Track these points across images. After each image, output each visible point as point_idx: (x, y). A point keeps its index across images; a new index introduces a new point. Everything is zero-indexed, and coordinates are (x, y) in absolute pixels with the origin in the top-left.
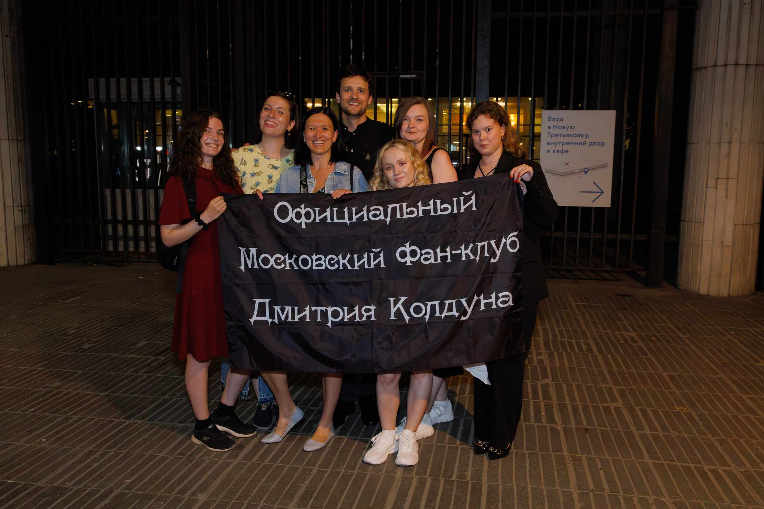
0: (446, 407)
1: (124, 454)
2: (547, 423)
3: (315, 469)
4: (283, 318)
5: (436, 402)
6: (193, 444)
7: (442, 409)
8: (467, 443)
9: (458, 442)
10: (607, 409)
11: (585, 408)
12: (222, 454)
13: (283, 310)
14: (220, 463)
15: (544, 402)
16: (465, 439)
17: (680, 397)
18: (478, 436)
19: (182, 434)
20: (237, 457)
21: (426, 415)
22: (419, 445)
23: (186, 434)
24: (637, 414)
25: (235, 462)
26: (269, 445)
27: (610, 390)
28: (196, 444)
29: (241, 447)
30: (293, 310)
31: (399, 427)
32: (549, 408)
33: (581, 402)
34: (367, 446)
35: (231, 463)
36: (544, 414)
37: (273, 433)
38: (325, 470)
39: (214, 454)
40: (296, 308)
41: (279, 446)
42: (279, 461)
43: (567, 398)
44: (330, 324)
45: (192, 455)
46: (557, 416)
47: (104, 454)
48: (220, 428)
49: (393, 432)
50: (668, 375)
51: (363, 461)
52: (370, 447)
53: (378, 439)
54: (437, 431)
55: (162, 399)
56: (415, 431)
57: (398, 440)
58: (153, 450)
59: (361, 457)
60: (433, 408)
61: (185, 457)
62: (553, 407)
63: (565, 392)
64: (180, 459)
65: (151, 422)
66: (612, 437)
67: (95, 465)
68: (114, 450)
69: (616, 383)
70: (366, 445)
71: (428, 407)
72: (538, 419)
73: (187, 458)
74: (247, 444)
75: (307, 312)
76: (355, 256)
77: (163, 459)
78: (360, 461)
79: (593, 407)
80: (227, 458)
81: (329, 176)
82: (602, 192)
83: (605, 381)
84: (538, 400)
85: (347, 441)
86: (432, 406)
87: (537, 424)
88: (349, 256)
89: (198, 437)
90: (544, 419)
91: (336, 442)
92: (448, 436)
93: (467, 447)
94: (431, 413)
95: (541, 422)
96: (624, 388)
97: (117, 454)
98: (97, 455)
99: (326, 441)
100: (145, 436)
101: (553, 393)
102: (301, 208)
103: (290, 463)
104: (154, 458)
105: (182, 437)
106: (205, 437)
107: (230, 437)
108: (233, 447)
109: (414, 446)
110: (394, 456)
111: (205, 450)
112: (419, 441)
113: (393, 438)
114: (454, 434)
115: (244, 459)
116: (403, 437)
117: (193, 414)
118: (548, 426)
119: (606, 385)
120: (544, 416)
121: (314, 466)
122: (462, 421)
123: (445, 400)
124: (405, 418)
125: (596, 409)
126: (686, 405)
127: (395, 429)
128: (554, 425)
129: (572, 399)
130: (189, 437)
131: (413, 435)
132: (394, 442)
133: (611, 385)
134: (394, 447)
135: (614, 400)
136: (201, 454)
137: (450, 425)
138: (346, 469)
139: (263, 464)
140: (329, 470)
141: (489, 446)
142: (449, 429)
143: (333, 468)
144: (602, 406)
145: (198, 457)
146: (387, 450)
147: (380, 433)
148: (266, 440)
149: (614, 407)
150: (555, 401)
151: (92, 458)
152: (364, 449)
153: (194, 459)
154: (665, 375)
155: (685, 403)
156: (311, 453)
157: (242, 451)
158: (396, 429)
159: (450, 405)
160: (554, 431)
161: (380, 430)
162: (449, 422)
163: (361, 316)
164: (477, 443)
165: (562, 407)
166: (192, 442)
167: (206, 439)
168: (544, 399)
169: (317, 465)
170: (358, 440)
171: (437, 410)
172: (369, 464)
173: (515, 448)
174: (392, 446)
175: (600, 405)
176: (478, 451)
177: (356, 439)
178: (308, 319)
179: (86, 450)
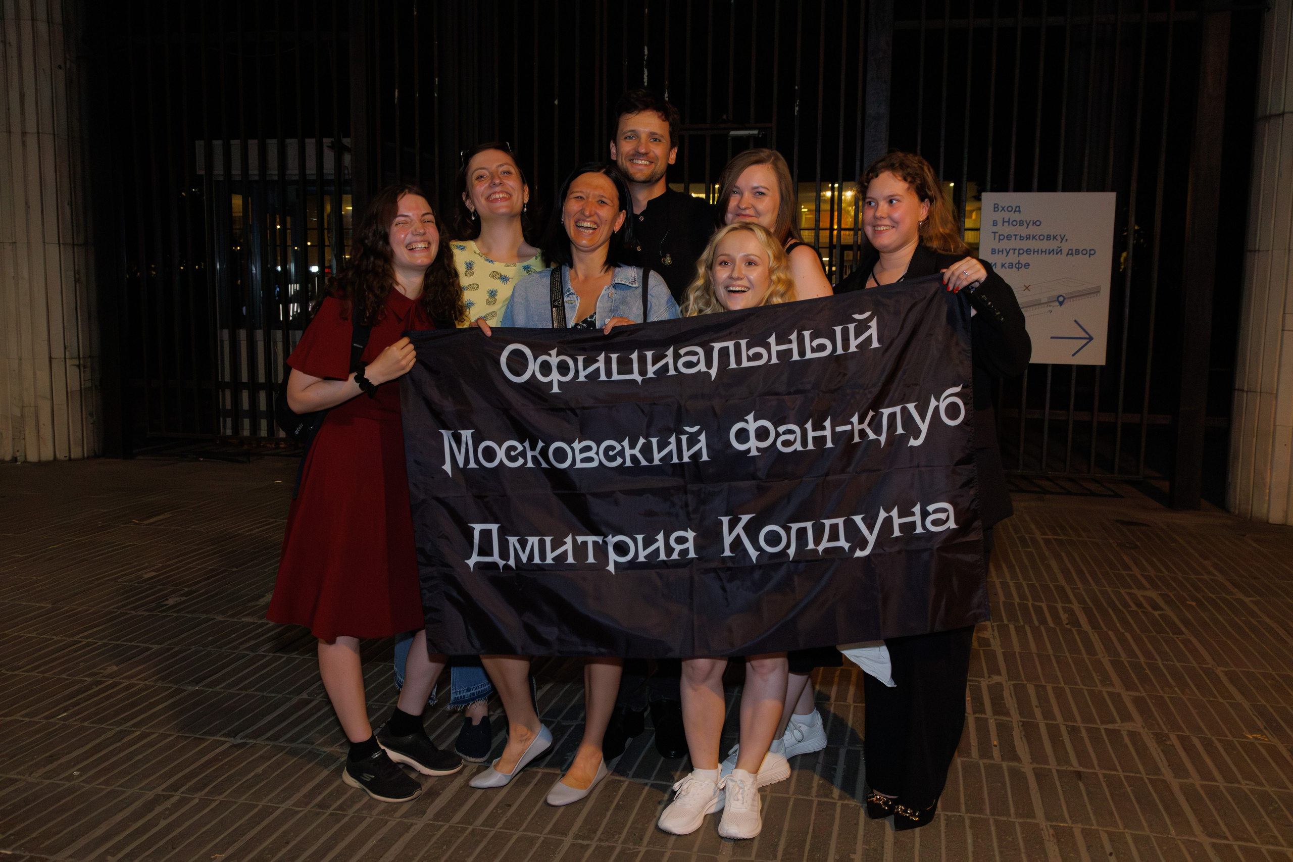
0: (811, 725)
1: (217, 802)
2: (1003, 760)
3: (568, 841)
4: (524, 558)
5: (795, 717)
6: (345, 787)
7: (804, 728)
8: (853, 795)
9: (836, 792)
10: (1114, 734)
11: (1073, 731)
12: (395, 808)
13: (524, 543)
14: (391, 824)
15: (995, 720)
16: (848, 788)
17: (1251, 713)
18: (873, 783)
19: (326, 767)
20: (424, 813)
21: (775, 742)
22: (763, 799)
23: (332, 768)
24: (1173, 745)
25: (419, 824)
26: (483, 790)
27: (1117, 698)
28: (351, 787)
29: (433, 794)
30: (542, 543)
32: (1004, 729)
33: (1065, 721)
34: (666, 797)
35: (412, 825)
36: (995, 743)
37: (492, 768)
38: (585, 842)
39: (381, 807)
40: (548, 540)
41: (504, 792)
42: (500, 824)
43: (1038, 712)
45: (340, 808)
46: (1021, 747)
47: (183, 801)
48: (394, 756)
49: (712, 773)
50: (1226, 673)
51: (657, 827)
52: (671, 800)
53: (685, 787)
55: (296, 699)
56: (756, 772)
57: (724, 789)
58: (270, 796)
59: (655, 820)
60: (788, 728)
61: (329, 811)
62: (1012, 729)
63: (1034, 701)
64: (318, 814)
65: (272, 743)
66: (1129, 790)
67: (163, 823)
68: (200, 794)
69: (1129, 685)
70: (663, 796)
72: (985, 752)
73: (331, 814)
74: (443, 789)
75: (568, 546)
76: (654, 441)
77: (290, 813)
78: (651, 829)
79: (1088, 730)
80: (404, 816)
81: (604, 291)
82: (1091, 339)
83: (1106, 680)
84: (983, 716)
85: (629, 785)
86: (787, 725)
87: (985, 761)
88: (642, 441)
89: (353, 775)
90: (996, 752)
91: (609, 787)
92: (817, 780)
93: (852, 803)
94: (785, 737)
95: (992, 757)
96: (1144, 694)
97: (204, 803)
98: (168, 804)
99: (590, 786)
100: (259, 770)
101: (1010, 702)
102: (550, 355)
103: (523, 828)
104: (272, 813)
105: (326, 773)
106: (365, 775)
107: (413, 776)
108: (416, 794)
109: (753, 800)
110: (715, 818)
111: (366, 799)
112: (762, 790)
113: (714, 785)
114: (828, 775)
115: (437, 816)
116: (734, 784)
118: (1005, 765)
119: (1111, 689)
120: (995, 746)
121: (565, 834)
122: (842, 752)
123: (811, 711)
124: (736, 747)
125: (1093, 734)
126: (1264, 731)
127: (716, 767)
128: (1016, 764)
129: (1048, 714)
130: (338, 773)
131: (751, 780)
132: (715, 793)
133: (1119, 688)
134: (716, 800)
135: (1126, 717)
136: (357, 806)
137: (821, 758)
138: (624, 842)
139: (471, 828)
140: (594, 844)
141: (896, 803)
142: (819, 768)
143: (600, 840)
144: (1105, 729)
145: (351, 812)
146: (703, 808)
147: (690, 774)
148: (481, 782)
149: (1129, 731)
150: (1015, 718)
151: (158, 809)
152: (660, 803)
153: (345, 815)
154: (1219, 671)
155: (1263, 728)
156: (561, 810)
157: (433, 801)
158: (720, 766)
159: (819, 721)
160: (1017, 775)
161: (689, 768)
162: (819, 752)
164: (873, 797)
165: (1030, 729)
166: (343, 781)
167: (368, 777)
168: (996, 713)
169: (571, 834)
170: (649, 785)
171: (796, 732)
172: (668, 834)
173: (944, 809)
174: (711, 800)
175: (1102, 727)
176: (874, 811)
177: (646, 784)
178: (571, 560)
179: (150, 795)
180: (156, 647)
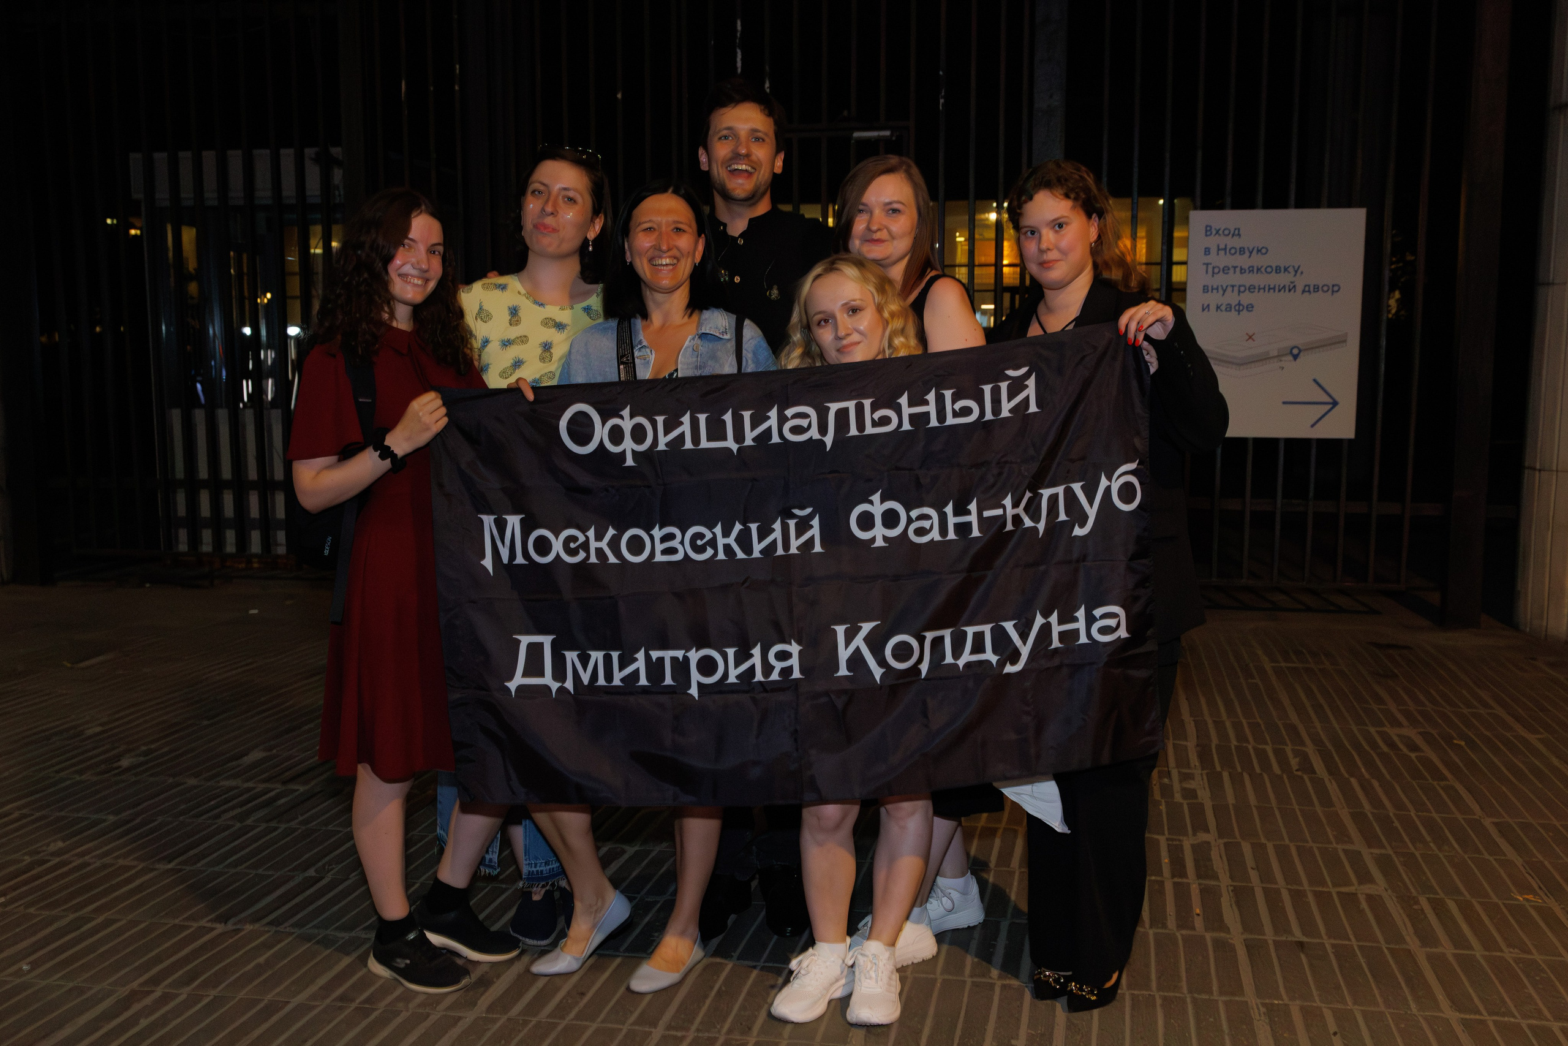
0: (964, 893)
1: (211, 998)
2: (1206, 930)
3: (657, 1033)
4: (586, 678)
5: (940, 880)
6: (373, 977)
7: (955, 895)
8: (1016, 976)
9: (995, 973)
10: (1349, 900)
11: (1298, 896)
12: (439, 999)
13: (584, 660)
14: (433, 1018)
15: (1199, 884)
16: (1010, 967)
17: (1524, 871)
19: (348, 954)
20: (474, 1004)
21: (916, 910)
22: (902, 980)
23: (355, 955)
24: (1422, 910)
25: (469, 1017)
26: (548, 978)
27: (1355, 858)
28: (378, 977)
29: (484, 983)
30: (608, 660)
31: (855, 937)
32: (1210, 896)
33: (1287, 884)
34: (780, 980)
35: (460, 1018)
36: (1198, 911)
37: (558, 949)
38: (679, 1034)
40: (615, 655)
41: (575, 979)
42: (572, 1015)
43: (1254, 875)
44: (694, 691)
45: (368, 1000)
46: (1230, 914)
47: (165, 998)
48: (435, 939)
49: (840, 948)
50: (1496, 825)
51: (770, 1015)
52: (787, 981)
53: (804, 964)
54: (945, 947)
55: (298, 879)
56: (892, 944)
57: (852, 966)
58: (278, 990)
59: (766, 1006)
60: (933, 894)
61: (353, 1005)
62: (1221, 896)
63: (1250, 862)
64: (341, 1008)
65: (274, 929)
66: (1362, 961)
67: (144, 1023)
68: (188, 989)
69: (1371, 840)
70: (777, 980)
71: (923, 892)
72: (1184, 919)
73: (356, 1008)
74: (498, 976)
75: (640, 663)
76: (754, 527)
77: (303, 1009)
78: (762, 1016)
79: (1318, 895)
80: (450, 1008)
81: (687, 343)
82: (1335, 403)
83: (1343, 835)
84: (1185, 880)
85: (733, 968)
86: (932, 888)
87: (1184, 932)
88: (738, 527)
89: (383, 960)
90: (1199, 923)
91: (709, 971)
92: (970, 960)
93: (1015, 982)
94: (928, 905)
95: (1193, 928)
96: (1390, 852)
97: (193, 1000)
98: (148, 1001)
99: (683, 969)
100: (261, 960)
101: (1219, 863)
102: (622, 417)
103: (599, 1020)
104: (282, 1008)
105: (346, 961)
106: (398, 960)
107: (460, 962)
108: (464, 982)
109: (890, 978)
110: (843, 1003)
111: (399, 991)
113: (841, 961)
114: (986, 955)
115: (491, 1009)
116: (865, 959)
117: (373, 909)
118: (1208, 936)
119: (1348, 847)
120: (1198, 915)
121: (654, 1025)
122: (1004, 926)
123: (963, 875)
124: (869, 918)
125: (1323, 899)
126: (1539, 891)
127: (844, 941)
128: (1223, 935)
129: (1266, 876)
130: (363, 960)
131: (887, 954)
132: (842, 972)
133: (1358, 844)
134: (843, 981)
135: (1365, 877)
136: (389, 999)
137: (976, 934)
138: (730, 1031)
139: (534, 1020)
140: (691, 1035)
141: (1068, 980)
142: (974, 945)
143: (698, 1030)
144: (1338, 893)
145: (382, 1005)
146: (827, 989)
147: (810, 950)
148: (544, 966)
149: (1367, 895)
150: (1225, 882)
151: (136, 1007)
152: (773, 987)
153: (374, 1010)
154: (1489, 822)
155: (1536, 888)
156: (648, 998)
157: (485, 991)
158: (848, 939)
159: (974, 889)
160: (1224, 948)
161: (811, 942)
162: (974, 927)
163: (768, 669)
164: (1040, 973)
165: (1242, 896)
166: (369, 971)
167: (402, 963)
168: (1199, 876)
169: (662, 1024)
170: (759, 968)
171: (945, 899)
172: (783, 1022)
173: (1130, 987)
174: (837, 980)
175: (1334, 891)
176: (1043, 991)
177: (755, 967)
178: (643, 681)
179: (123, 992)
180: (112, 818)
